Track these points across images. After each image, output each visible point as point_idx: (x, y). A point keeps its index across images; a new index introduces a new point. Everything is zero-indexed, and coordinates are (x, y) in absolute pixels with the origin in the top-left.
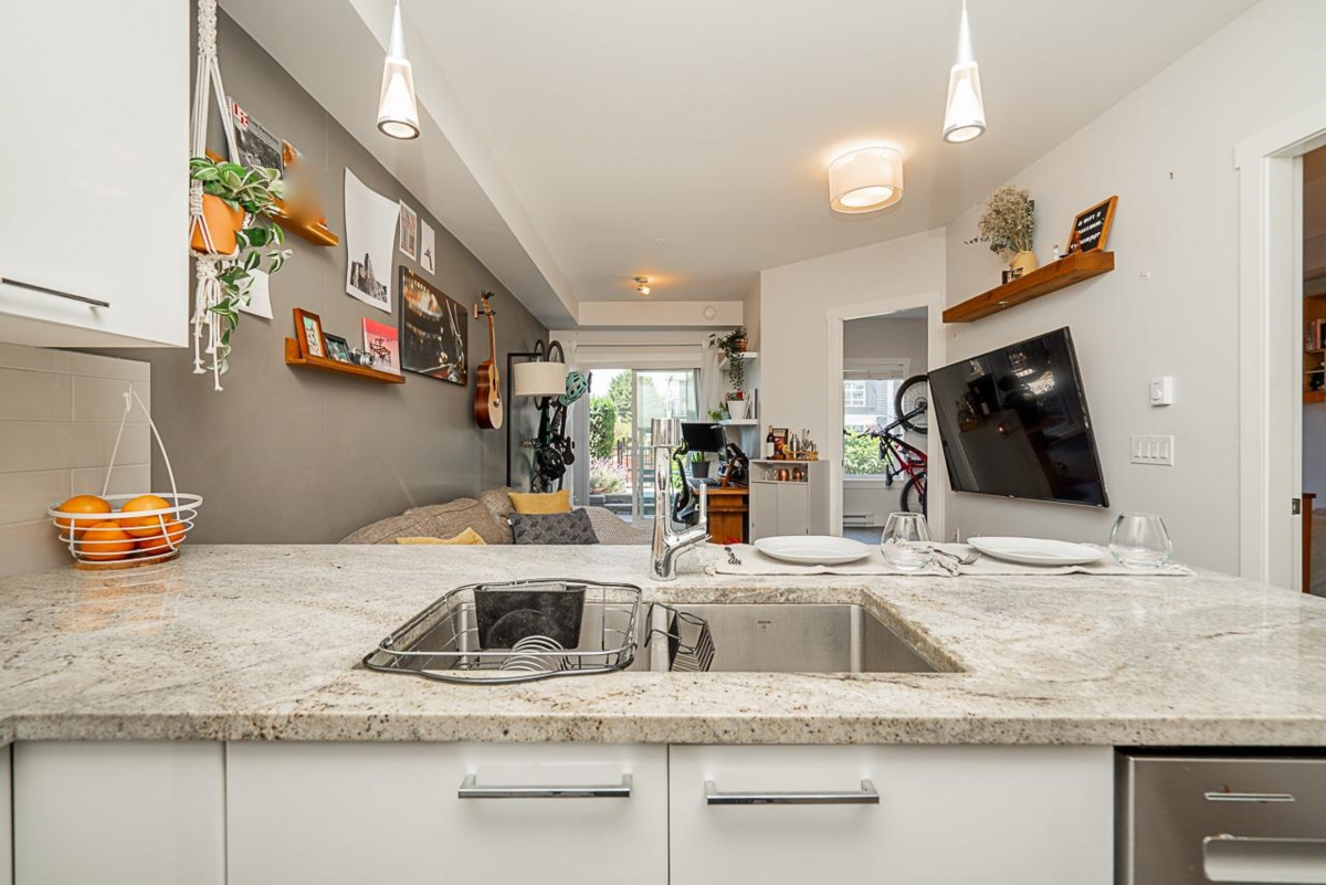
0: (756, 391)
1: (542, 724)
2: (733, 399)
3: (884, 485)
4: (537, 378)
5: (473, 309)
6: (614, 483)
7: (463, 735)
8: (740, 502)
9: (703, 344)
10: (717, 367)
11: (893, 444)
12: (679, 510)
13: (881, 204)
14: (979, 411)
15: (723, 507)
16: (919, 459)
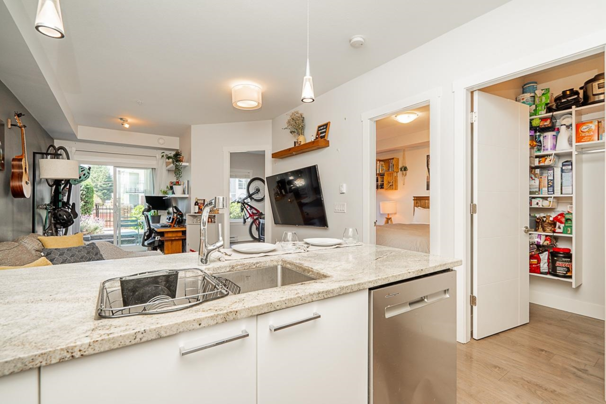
0: (188, 181)
1: (215, 318)
2: (175, 185)
3: (242, 224)
4: (52, 169)
5: (7, 123)
6: (96, 229)
7: (181, 330)
8: (180, 234)
9: (157, 156)
10: (164, 169)
11: (246, 206)
12: (146, 240)
13: (253, 108)
14: (281, 193)
15: (173, 237)
16: (256, 212)
